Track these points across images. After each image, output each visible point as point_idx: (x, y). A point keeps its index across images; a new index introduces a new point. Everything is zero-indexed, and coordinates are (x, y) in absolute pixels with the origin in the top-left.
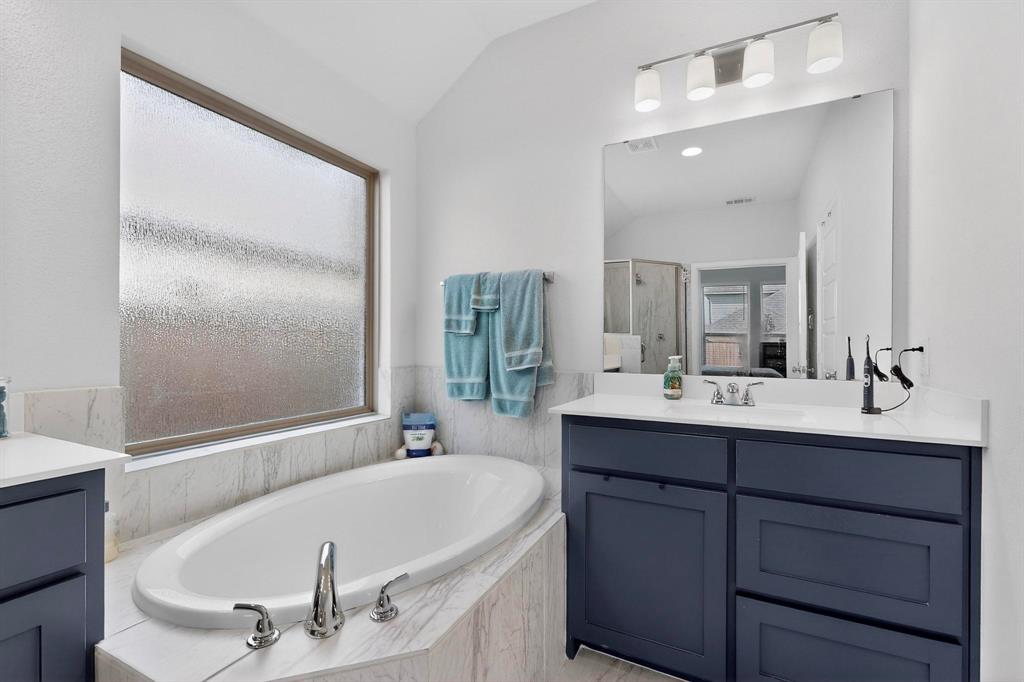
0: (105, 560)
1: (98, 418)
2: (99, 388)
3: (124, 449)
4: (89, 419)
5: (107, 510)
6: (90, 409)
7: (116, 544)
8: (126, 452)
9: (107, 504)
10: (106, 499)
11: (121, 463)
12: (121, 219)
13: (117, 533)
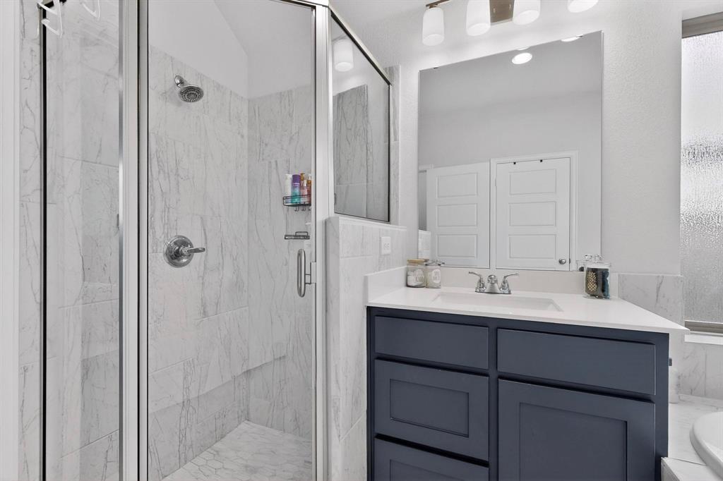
0: (669, 400)
1: (664, 297)
2: (665, 275)
3: (684, 324)
4: (657, 296)
5: (671, 365)
6: (658, 289)
7: (677, 393)
8: (686, 326)
9: (671, 360)
10: (670, 356)
11: (682, 333)
12: (682, 150)
13: (678, 385)
